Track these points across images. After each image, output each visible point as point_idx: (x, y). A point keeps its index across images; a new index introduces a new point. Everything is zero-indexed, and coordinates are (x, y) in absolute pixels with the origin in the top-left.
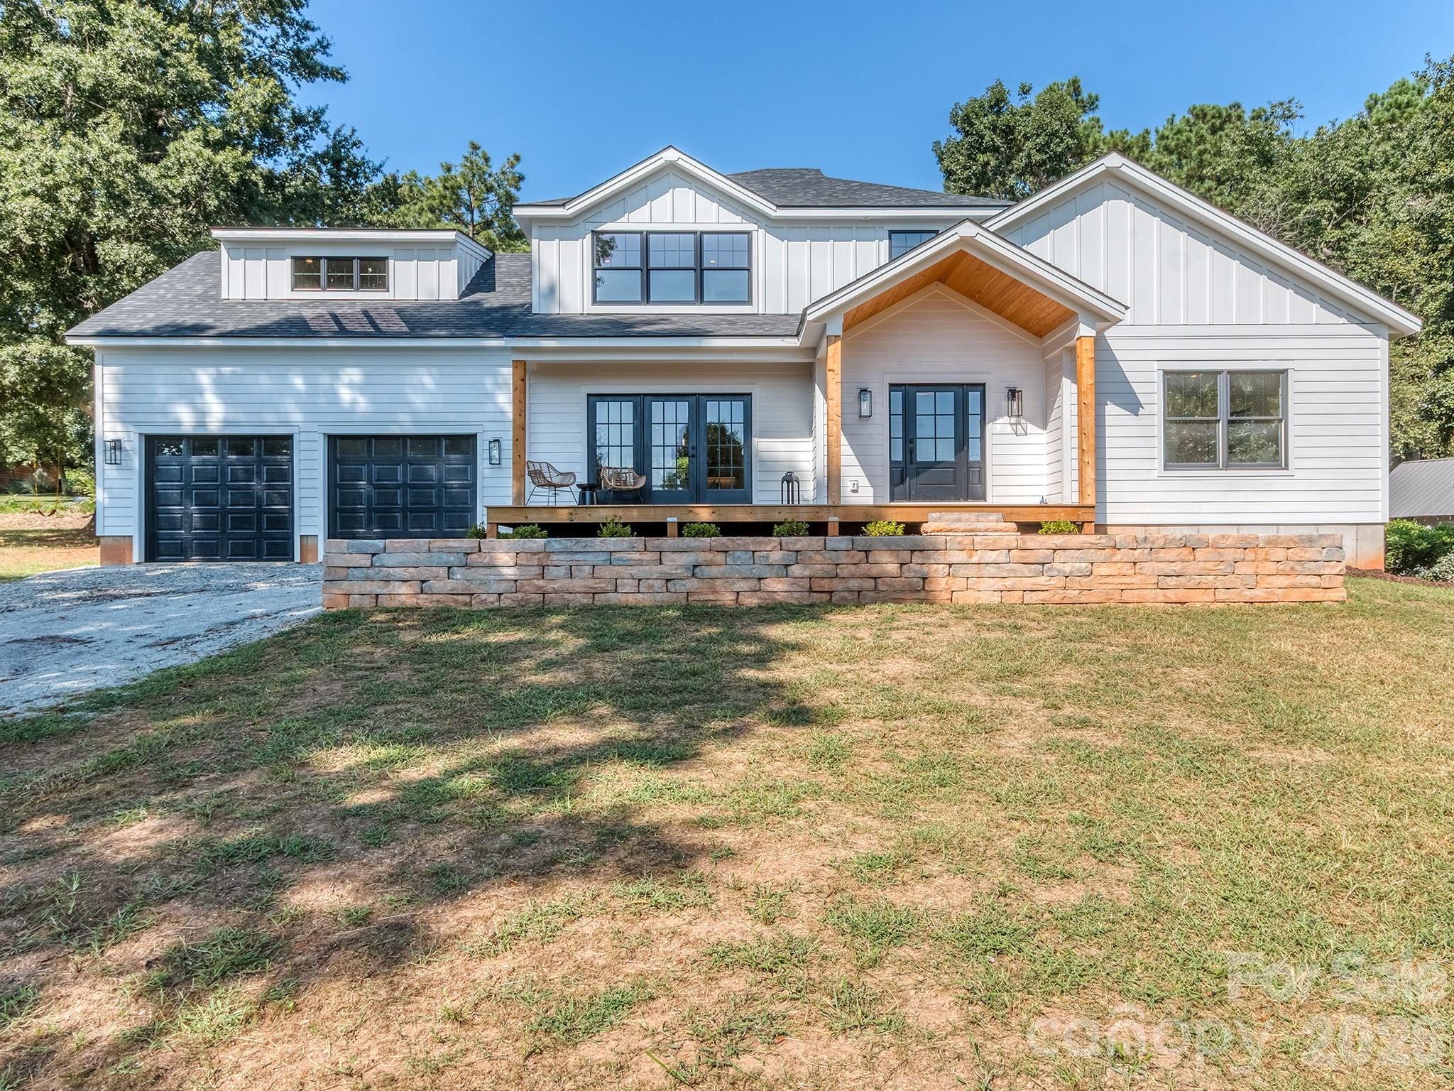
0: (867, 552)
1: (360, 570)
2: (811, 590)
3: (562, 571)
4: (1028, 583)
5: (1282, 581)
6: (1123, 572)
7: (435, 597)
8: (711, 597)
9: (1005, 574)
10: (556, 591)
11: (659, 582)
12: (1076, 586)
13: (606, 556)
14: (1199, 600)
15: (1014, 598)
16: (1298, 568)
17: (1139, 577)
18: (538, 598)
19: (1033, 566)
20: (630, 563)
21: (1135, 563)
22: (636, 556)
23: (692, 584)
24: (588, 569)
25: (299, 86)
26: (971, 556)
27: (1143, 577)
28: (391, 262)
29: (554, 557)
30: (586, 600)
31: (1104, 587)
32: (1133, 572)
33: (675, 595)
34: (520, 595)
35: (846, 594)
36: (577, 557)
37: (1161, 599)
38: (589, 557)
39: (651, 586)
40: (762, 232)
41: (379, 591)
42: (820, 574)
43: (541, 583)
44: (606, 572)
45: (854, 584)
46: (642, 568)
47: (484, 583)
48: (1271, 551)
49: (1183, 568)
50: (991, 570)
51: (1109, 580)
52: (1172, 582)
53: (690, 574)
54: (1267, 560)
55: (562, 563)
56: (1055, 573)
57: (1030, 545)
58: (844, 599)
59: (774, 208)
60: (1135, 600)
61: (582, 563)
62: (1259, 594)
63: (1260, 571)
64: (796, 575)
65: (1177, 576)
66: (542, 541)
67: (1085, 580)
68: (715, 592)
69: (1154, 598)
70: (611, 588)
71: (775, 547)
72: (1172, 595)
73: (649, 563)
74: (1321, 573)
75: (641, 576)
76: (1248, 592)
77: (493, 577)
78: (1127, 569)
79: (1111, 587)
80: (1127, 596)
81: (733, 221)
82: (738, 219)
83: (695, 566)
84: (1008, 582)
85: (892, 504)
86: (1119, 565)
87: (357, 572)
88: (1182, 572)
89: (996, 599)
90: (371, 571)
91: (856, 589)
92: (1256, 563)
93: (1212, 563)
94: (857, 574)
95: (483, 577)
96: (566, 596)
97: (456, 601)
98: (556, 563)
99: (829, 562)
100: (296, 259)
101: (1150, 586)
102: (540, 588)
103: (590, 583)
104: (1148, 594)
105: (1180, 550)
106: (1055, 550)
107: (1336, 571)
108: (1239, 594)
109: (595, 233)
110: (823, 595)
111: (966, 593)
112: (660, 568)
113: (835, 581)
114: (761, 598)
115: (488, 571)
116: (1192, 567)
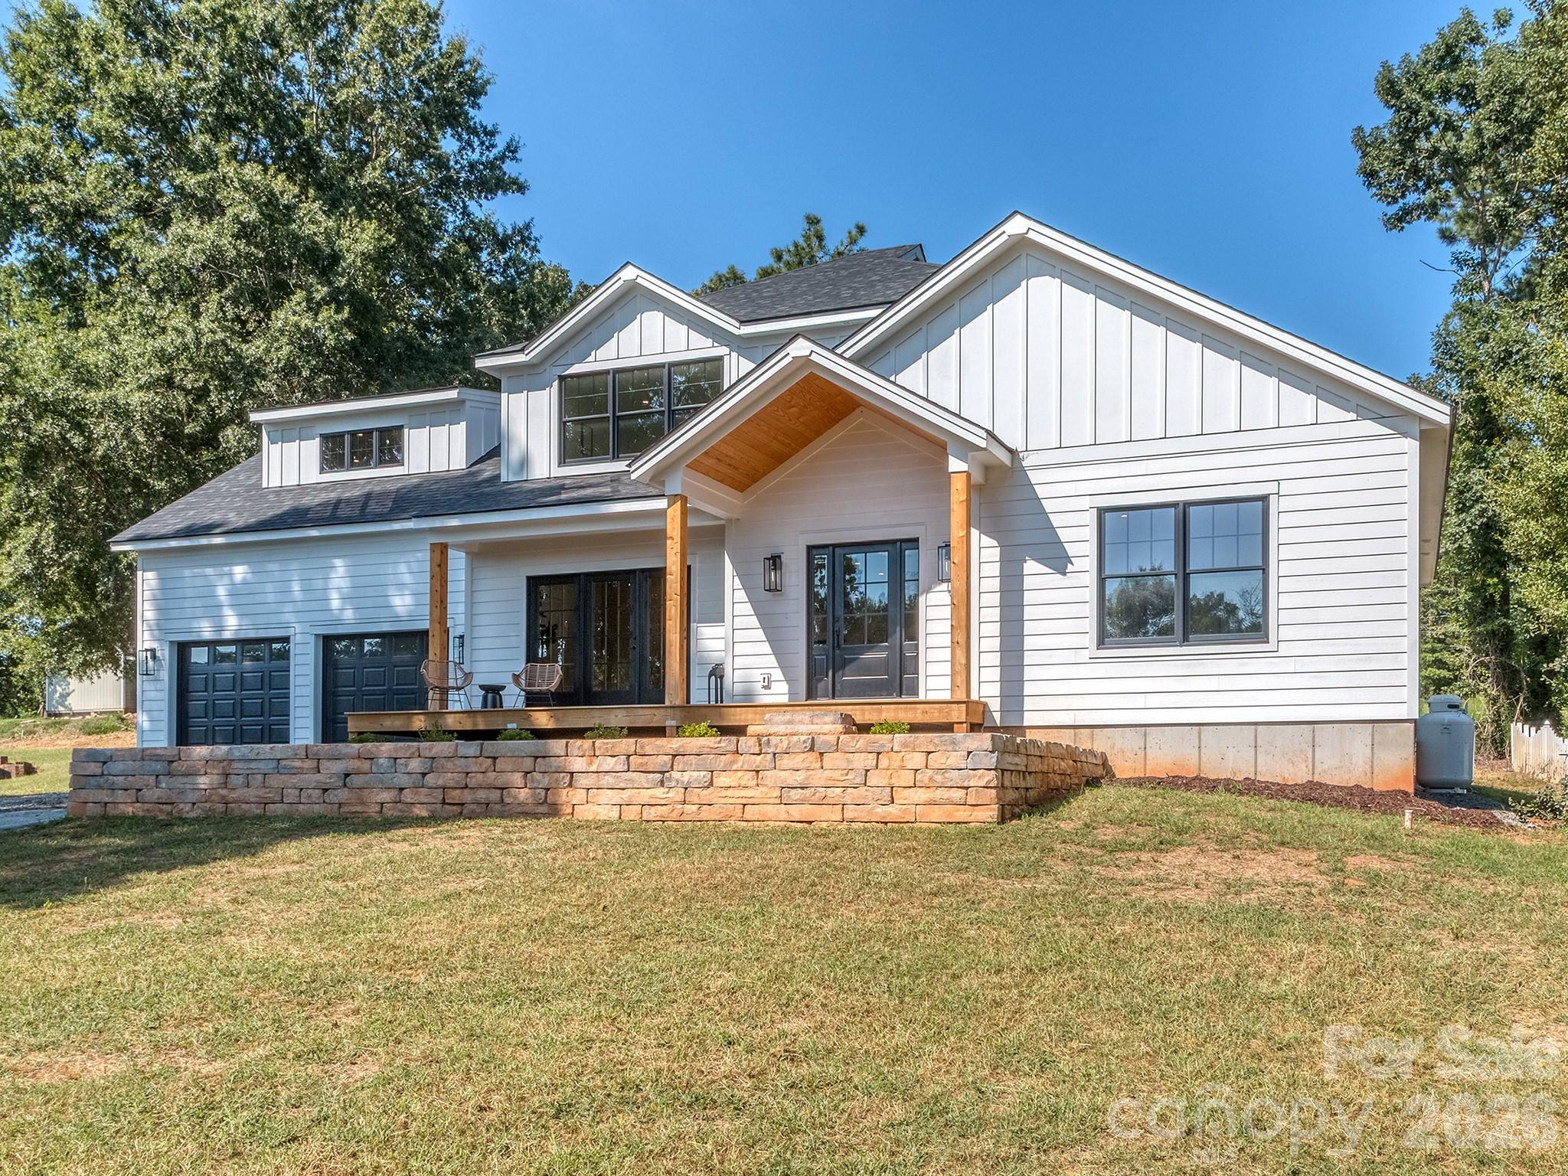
0: (495, 758)
1: (95, 778)
2: (444, 803)
3: (241, 780)
4: (645, 796)
5: (921, 795)
6: (743, 783)
7: (147, 806)
8: (359, 809)
9: (622, 785)
10: (235, 802)
11: (317, 791)
12: (695, 800)
13: (274, 764)
14: (827, 816)
15: (631, 813)
16: (938, 778)
17: (761, 789)
18: (220, 807)
19: (652, 775)
20: (293, 771)
21: (758, 772)
22: (297, 764)
23: (343, 795)
24: (260, 777)
25: (481, 206)
26: (591, 763)
27: (765, 789)
28: (406, 430)
29: (235, 765)
30: (257, 810)
31: (724, 801)
32: (755, 782)
33: (329, 806)
34: (208, 805)
35: (475, 806)
36: (253, 765)
37: (784, 816)
38: (262, 765)
39: (310, 796)
40: (734, 355)
41: (107, 800)
42: (452, 784)
43: (224, 792)
44: (275, 781)
45: (481, 795)
46: (302, 776)
47: (182, 792)
48: (908, 756)
49: (807, 778)
50: (609, 780)
51: (730, 792)
52: (796, 795)
53: (341, 784)
54: (903, 768)
55: (241, 772)
56: (674, 784)
57: (648, 750)
58: (473, 812)
59: (737, 325)
60: (756, 818)
61: (256, 771)
62: (893, 811)
63: (895, 782)
64: (430, 785)
65: (802, 788)
66: (225, 748)
67: (705, 792)
68: (363, 803)
69: (777, 814)
70: (278, 798)
71: (413, 753)
72: (796, 812)
73: (309, 771)
74: (966, 784)
75: (302, 785)
76: (880, 810)
77: (188, 786)
78: (748, 778)
79: (731, 801)
80: (751, 812)
81: (703, 347)
82: (709, 342)
83: (347, 775)
84: (626, 794)
85: (809, 702)
86: (740, 774)
87: (92, 781)
88: (806, 783)
89: (614, 814)
90: (102, 780)
91: (483, 801)
92: (889, 772)
93: (840, 772)
94: (484, 785)
95: (181, 786)
96: (244, 806)
97: (161, 811)
98: (236, 772)
99: (460, 770)
100: (325, 438)
101: (773, 801)
102: (224, 797)
103: (262, 792)
104: (771, 811)
105: (805, 755)
106: (674, 756)
107: (983, 783)
108: (870, 812)
109: (562, 379)
110: (455, 808)
111: (587, 807)
112: (317, 777)
113: (466, 791)
114: (400, 811)
115: (185, 780)
116: (819, 778)
